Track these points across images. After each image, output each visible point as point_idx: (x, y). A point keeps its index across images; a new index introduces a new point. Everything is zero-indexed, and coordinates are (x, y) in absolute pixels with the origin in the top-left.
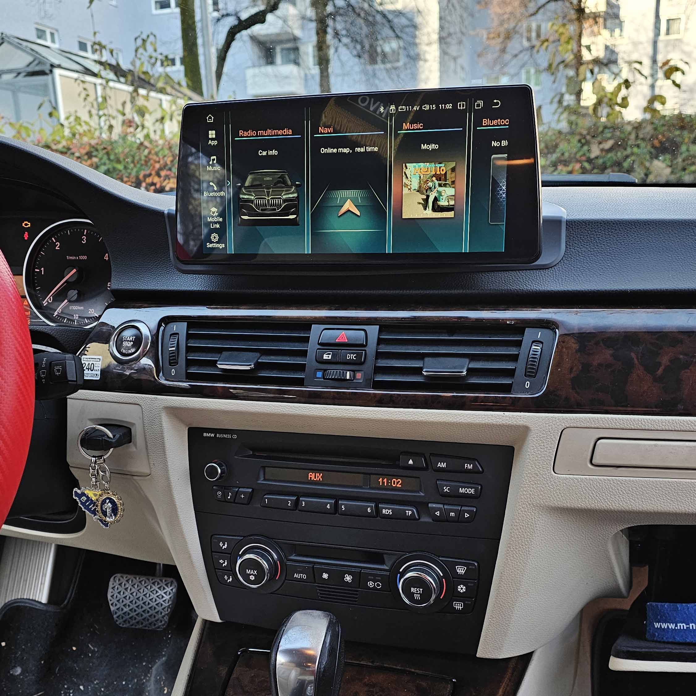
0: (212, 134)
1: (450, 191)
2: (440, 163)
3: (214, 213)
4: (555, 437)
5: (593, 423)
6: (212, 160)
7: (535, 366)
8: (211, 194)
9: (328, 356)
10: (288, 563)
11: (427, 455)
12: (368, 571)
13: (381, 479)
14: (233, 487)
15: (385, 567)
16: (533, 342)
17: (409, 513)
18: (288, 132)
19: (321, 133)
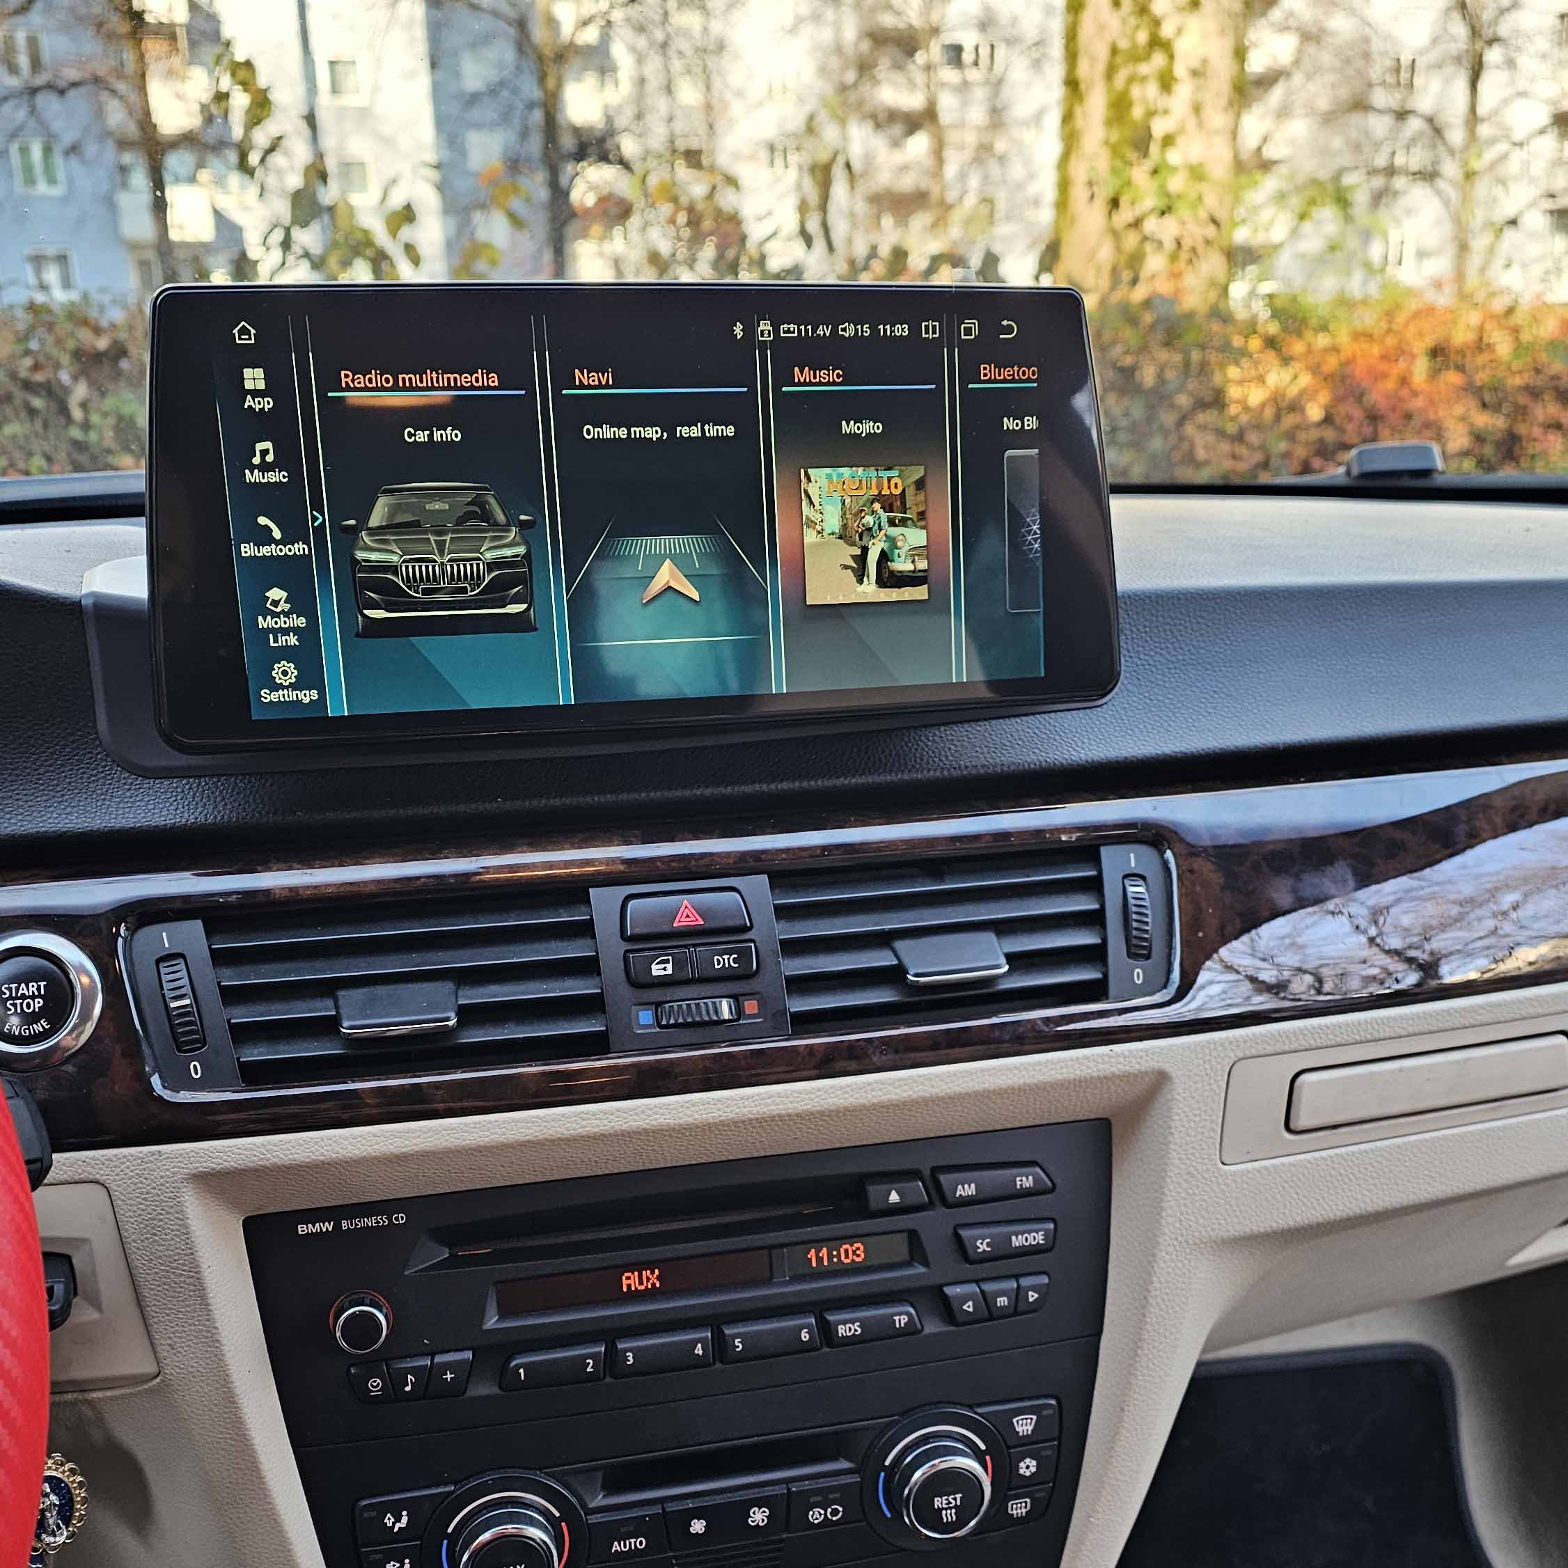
0: (254, 378)
1: (916, 537)
2: (890, 469)
3: (276, 603)
4: (1219, 1086)
5: (1287, 1042)
6: (258, 454)
7: (1146, 932)
8: (265, 551)
9: (663, 966)
10: (593, 1519)
11: (927, 1173)
12: (807, 1485)
13: (813, 1250)
14: (416, 1355)
15: (844, 1464)
16: (1125, 876)
17: (901, 1321)
18: (488, 379)
19: (582, 386)
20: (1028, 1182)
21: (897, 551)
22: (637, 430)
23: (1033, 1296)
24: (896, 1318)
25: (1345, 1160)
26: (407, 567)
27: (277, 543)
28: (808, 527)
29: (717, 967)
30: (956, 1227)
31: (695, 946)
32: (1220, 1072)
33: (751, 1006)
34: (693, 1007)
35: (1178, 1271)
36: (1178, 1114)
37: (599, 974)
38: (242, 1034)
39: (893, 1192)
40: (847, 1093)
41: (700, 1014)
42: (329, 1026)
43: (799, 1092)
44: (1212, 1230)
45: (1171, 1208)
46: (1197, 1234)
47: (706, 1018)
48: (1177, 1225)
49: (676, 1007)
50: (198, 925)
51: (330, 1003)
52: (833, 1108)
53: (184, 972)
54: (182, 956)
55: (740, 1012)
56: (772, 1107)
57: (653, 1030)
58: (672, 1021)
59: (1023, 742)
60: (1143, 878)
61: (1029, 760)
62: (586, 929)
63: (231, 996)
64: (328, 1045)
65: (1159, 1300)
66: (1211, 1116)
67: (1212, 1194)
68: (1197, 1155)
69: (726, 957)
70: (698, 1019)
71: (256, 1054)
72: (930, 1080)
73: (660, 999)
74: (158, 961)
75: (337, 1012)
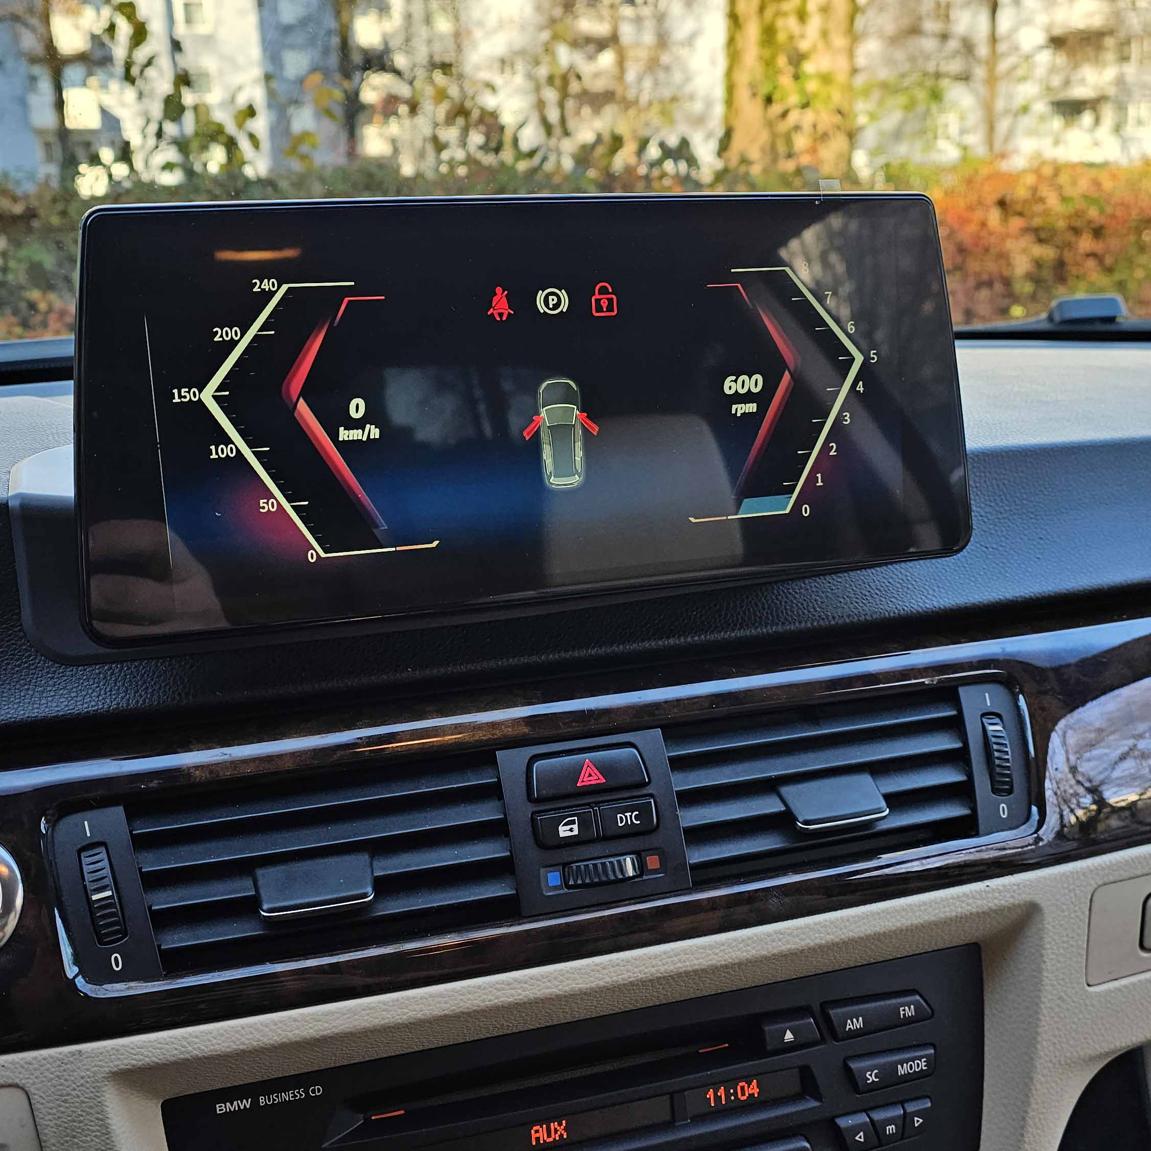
4: (1083, 913)
5: (1139, 866)
7: (1008, 768)
9: (569, 827)
11: (816, 1008)
13: (712, 1091)
16: (984, 716)
20: (910, 1011)
23: (918, 1121)
29: (620, 825)
30: (846, 1060)
31: (599, 803)
32: (1082, 898)
33: (653, 862)
34: (599, 866)
36: (1049, 943)
37: (508, 837)
38: (163, 920)
39: (788, 1031)
40: (748, 945)
41: (606, 874)
42: (248, 908)
43: (704, 948)
44: (1082, 1049)
45: (1046, 1032)
47: (612, 878)
48: (1051, 1048)
49: (582, 867)
50: (119, 812)
51: (249, 883)
52: (737, 961)
53: (106, 863)
54: (103, 844)
55: (641, 868)
56: (679, 965)
57: (562, 892)
58: (579, 882)
59: (880, 591)
60: (999, 716)
61: (889, 609)
62: (494, 792)
63: (152, 881)
64: (249, 924)
66: (1077, 941)
67: (1081, 1016)
68: (1067, 980)
69: (628, 815)
70: (604, 879)
71: (177, 940)
72: (825, 926)
73: (567, 860)
74: (80, 851)
75: (257, 892)
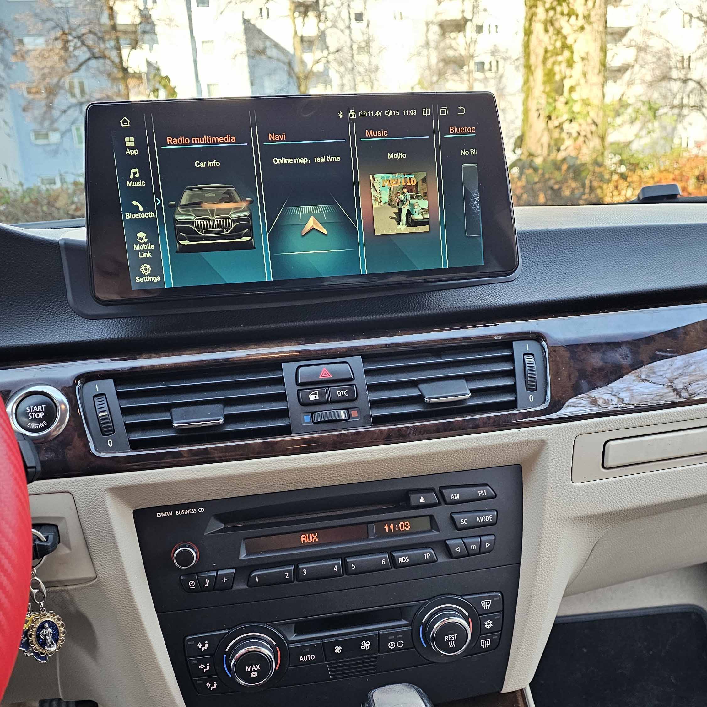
0: (130, 141)
1: (423, 204)
2: (410, 174)
3: (141, 239)
4: (570, 447)
5: (601, 427)
6: (132, 174)
7: (534, 378)
8: (136, 216)
9: (315, 396)
10: (291, 646)
11: (437, 489)
12: (386, 631)
13: (387, 525)
14: (209, 571)
15: (404, 622)
16: (524, 355)
17: (427, 556)
18: (231, 139)
19: (272, 141)
20: (484, 493)
21: (415, 210)
22: (297, 159)
23: (487, 545)
24: (425, 555)
25: (631, 481)
26: (198, 222)
27: (141, 212)
28: (374, 200)
29: (338, 396)
30: (451, 514)
31: (329, 387)
32: (570, 441)
33: (354, 413)
34: (328, 413)
35: (554, 533)
36: (551, 460)
37: (287, 401)
38: (130, 428)
39: (422, 497)
40: (398, 451)
41: (331, 417)
42: (167, 424)
43: (376, 450)
44: (569, 513)
45: (549, 502)
46: (562, 515)
47: (334, 418)
48: (552, 511)
49: (320, 414)
50: (111, 381)
52: (392, 457)
53: (105, 401)
54: (104, 394)
55: (349, 416)
56: (364, 457)
57: (311, 424)
58: (319, 420)
59: (477, 296)
60: (532, 355)
61: (480, 304)
62: (280, 381)
63: (125, 411)
64: (168, 432)
65: (546, 546)
66: (567, 460)
67: (568, 496)
68: (561, 478)
69: (343, 391)
70: (330, 419)
71: (137, 436)
72: (436, 445)
73: (314, 411)
74: (94, 397)
75: (172, 417)
